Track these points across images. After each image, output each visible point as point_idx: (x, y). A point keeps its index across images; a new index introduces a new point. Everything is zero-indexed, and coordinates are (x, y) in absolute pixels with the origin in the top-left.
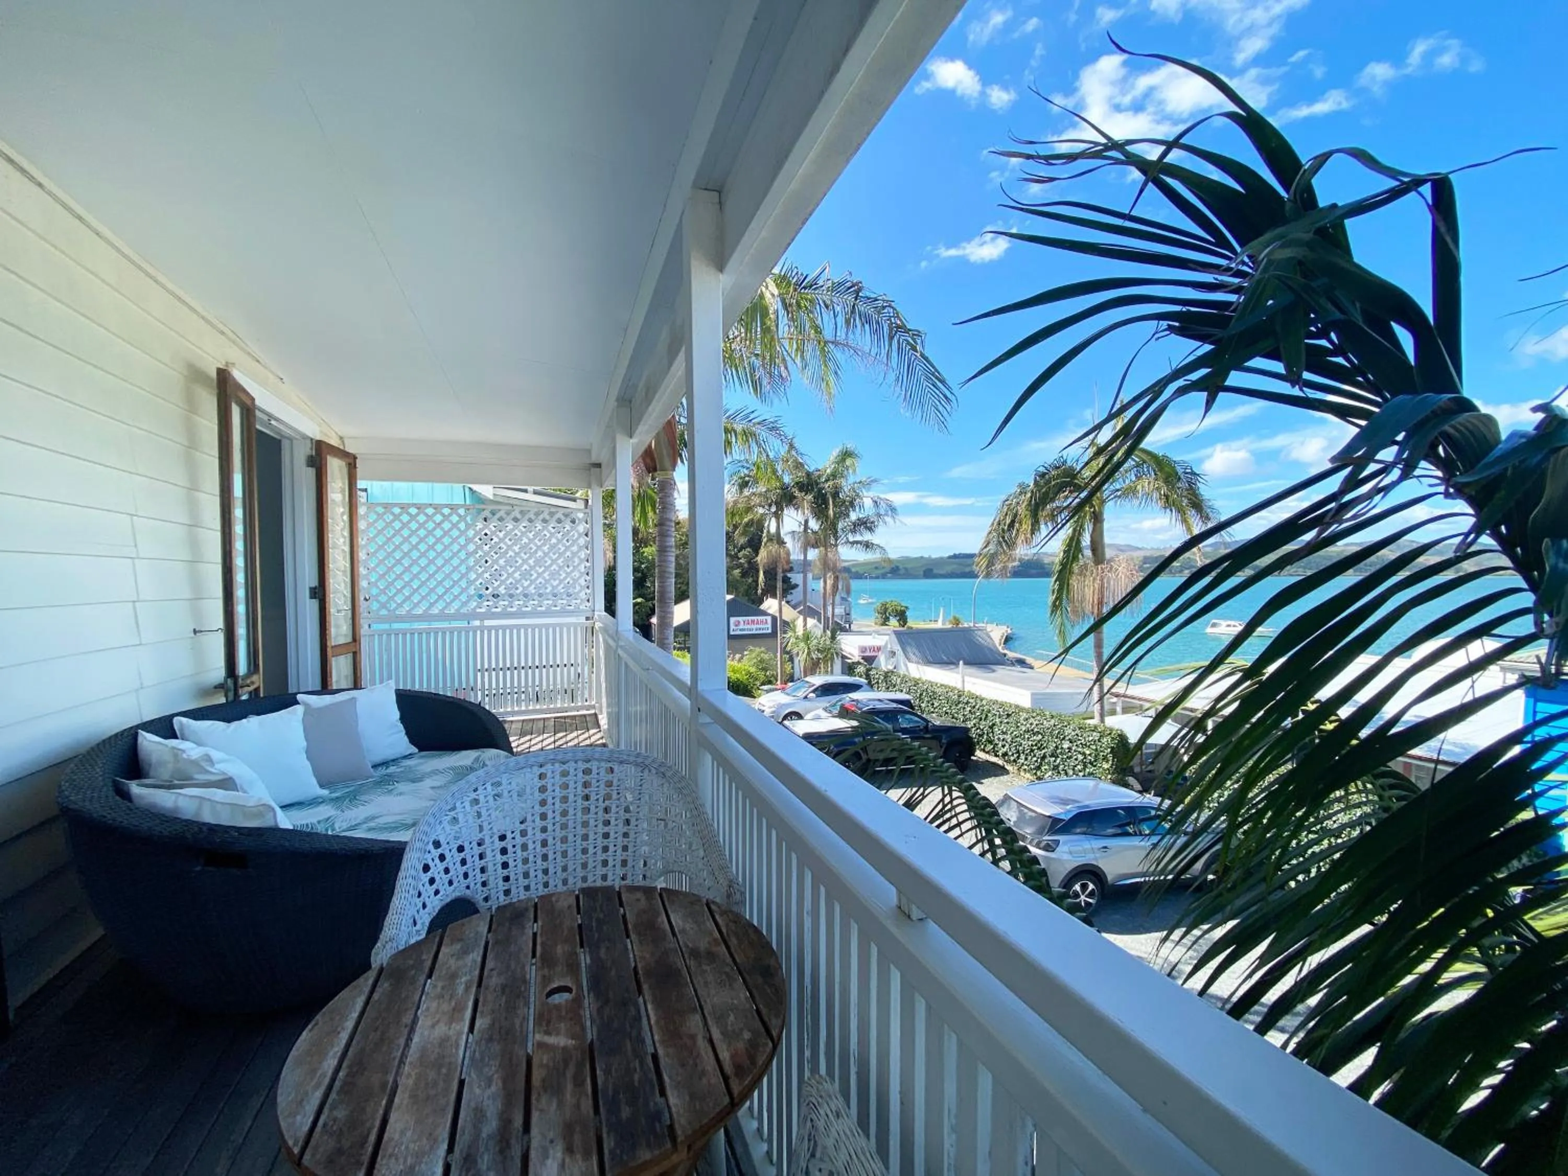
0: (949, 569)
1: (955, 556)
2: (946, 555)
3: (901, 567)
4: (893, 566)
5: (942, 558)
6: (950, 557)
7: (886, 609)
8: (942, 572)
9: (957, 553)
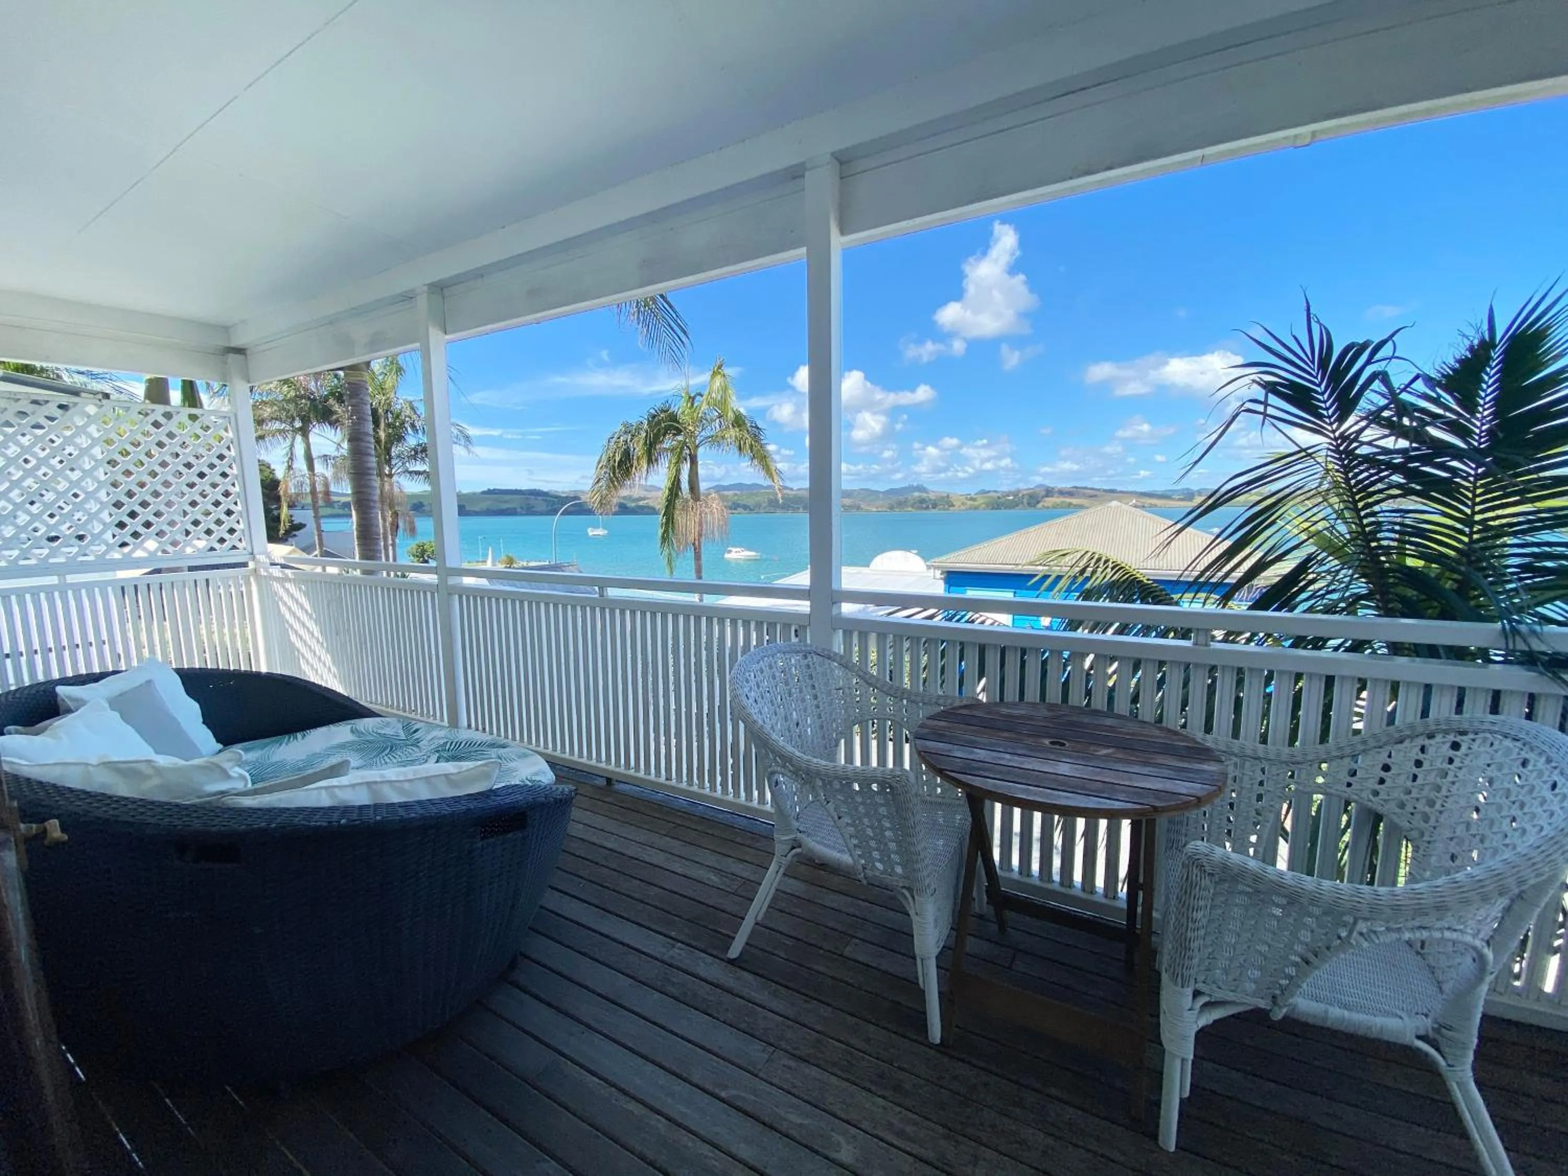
0: (484, 506)
1: (490, 492)
2: (479, 490)
3: (425, 503)
4: (415, 501)
5: (474, 494)
6: (484, 493)
7: (424, 551)
8: (477, 509)
9: (492, 488)
